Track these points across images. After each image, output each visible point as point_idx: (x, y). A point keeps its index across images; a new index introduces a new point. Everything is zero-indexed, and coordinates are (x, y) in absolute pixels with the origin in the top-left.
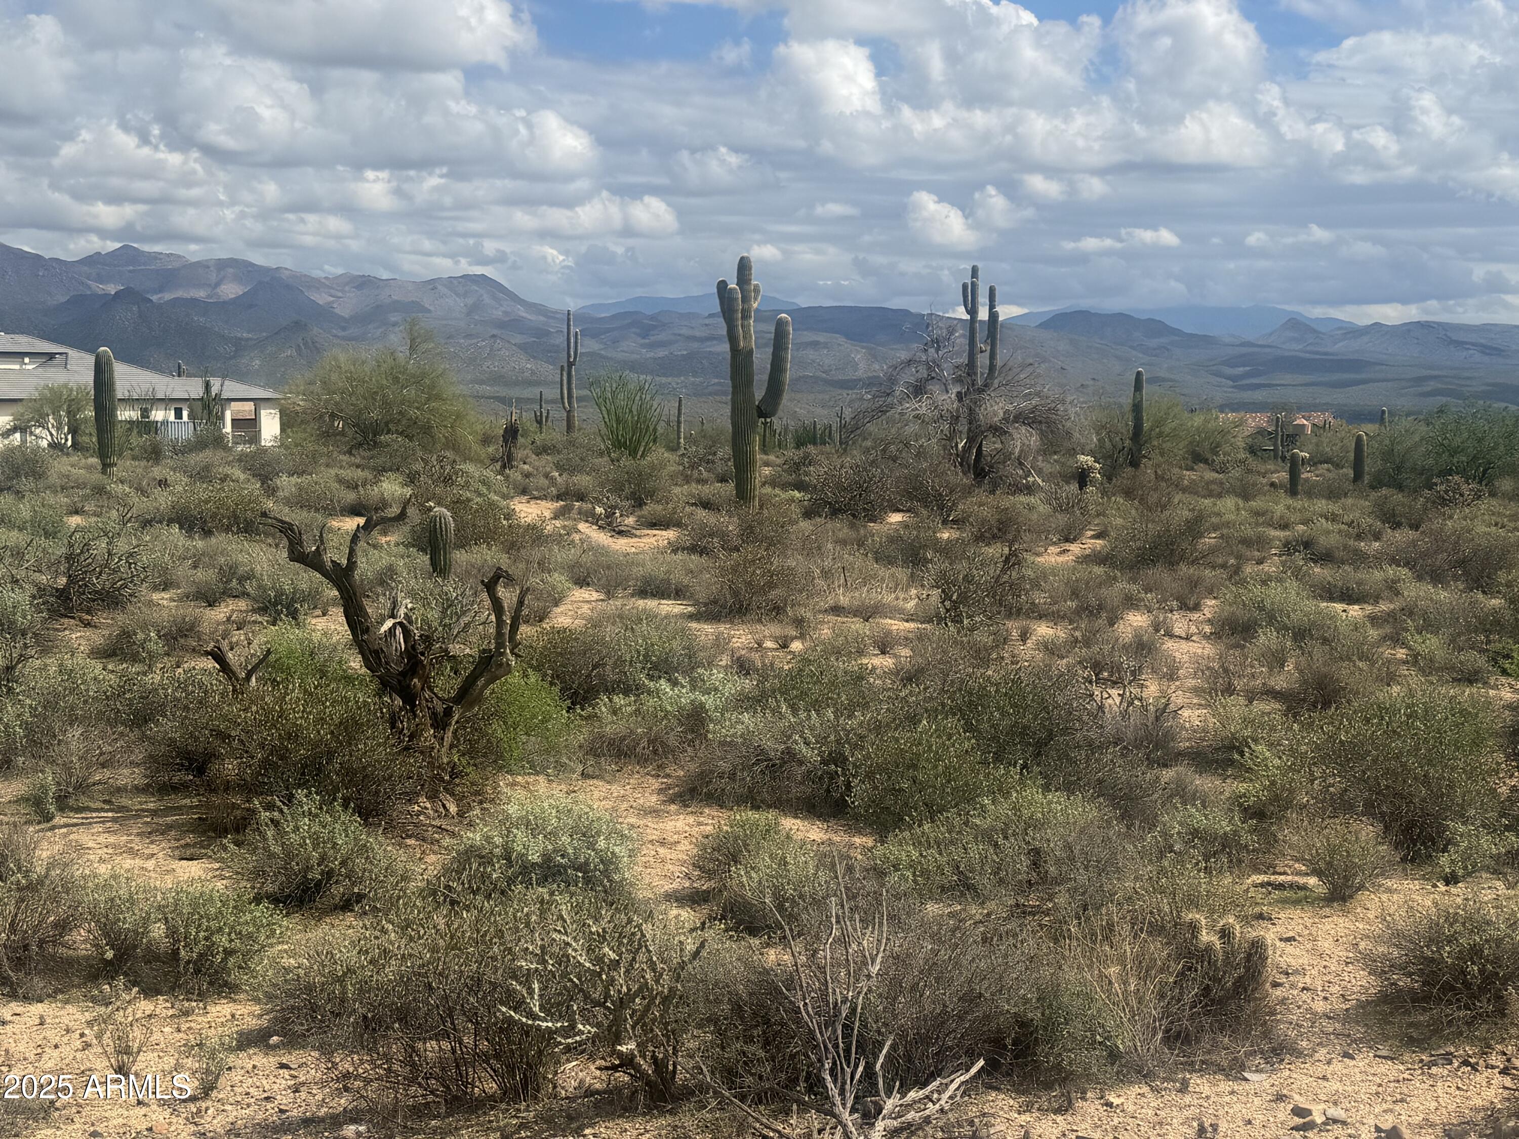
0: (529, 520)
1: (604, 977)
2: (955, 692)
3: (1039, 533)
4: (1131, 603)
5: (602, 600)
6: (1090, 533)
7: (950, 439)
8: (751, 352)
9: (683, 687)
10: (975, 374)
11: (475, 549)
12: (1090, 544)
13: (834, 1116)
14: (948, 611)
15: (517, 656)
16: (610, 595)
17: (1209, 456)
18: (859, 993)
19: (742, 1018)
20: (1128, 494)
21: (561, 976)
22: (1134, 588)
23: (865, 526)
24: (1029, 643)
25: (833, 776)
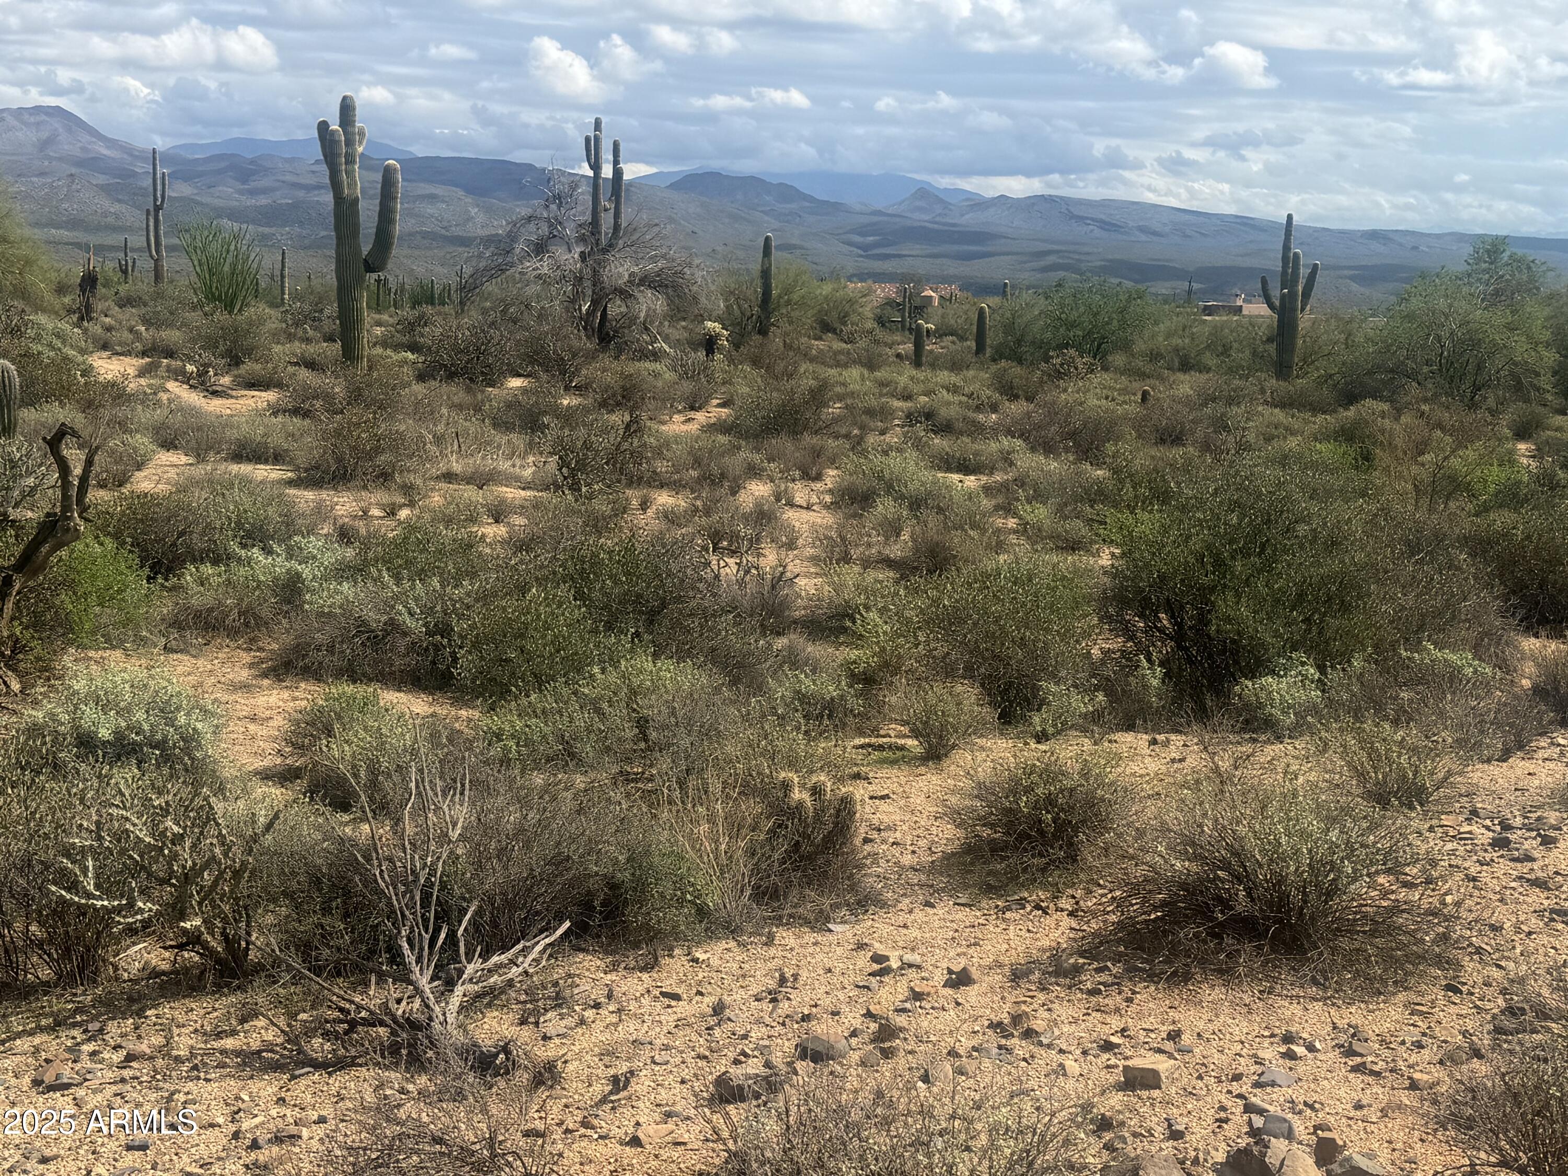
0: (109, 377)
1: (166, 852)
2: (566, 560)
3: (664, 401)
4: (754, 472)
5: (191, 465)
6: (715, 402)
7: (573, 301)
8: (357, 199)
9: (278, 555)
10: (599, 233)
11: (46, 407)
12: (715, 412)
13: (410, 982)
14: (565, 478)
15: (87, 520)
16: (200, 458)
17: (837, 325)
18: (439, 858)
19: (320, 890)
20: (756, 362)
21: (119, 853)
22: (757, 458)
23: (483, 392)
24: (650, 512)
25: (437, 647)
